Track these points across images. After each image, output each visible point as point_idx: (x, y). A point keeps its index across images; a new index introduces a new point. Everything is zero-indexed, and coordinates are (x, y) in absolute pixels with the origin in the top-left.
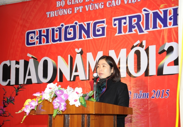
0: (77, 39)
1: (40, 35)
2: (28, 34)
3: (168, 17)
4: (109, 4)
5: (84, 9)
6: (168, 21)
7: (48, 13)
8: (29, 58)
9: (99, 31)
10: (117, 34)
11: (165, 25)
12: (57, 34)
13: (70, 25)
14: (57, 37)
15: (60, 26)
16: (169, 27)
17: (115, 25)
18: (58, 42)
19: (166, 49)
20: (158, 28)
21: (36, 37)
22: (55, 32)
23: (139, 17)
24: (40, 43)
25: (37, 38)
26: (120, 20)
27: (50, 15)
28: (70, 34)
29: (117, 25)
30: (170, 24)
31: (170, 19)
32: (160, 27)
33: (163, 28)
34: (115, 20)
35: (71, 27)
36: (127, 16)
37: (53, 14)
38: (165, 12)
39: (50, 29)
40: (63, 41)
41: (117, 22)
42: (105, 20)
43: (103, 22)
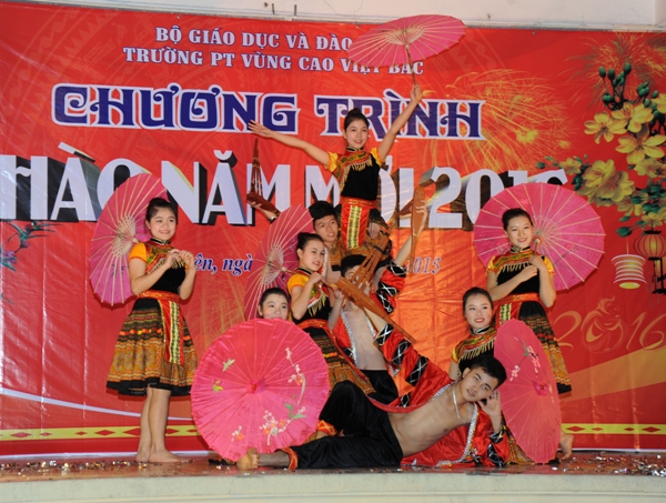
0: (219, 128)
1: (104, 102)
2: (62, 92)
3: (439, 118)
4: (305, 63)
5: (238, 62)
6: (439, 125)
7: (129, 51)
8: (68, 155)
9: (279, 118)
10: (325, 133)
11: (433, 132)
12: (157, 108)
13: (197, 91)
14: (157, 114)
15: (168, 90)
16: (440, 137)
17: (321, 112)
18: (163, 127)
19: (435, 178)
20: (419, 136)
21: (89, 104)
22: (153, 102)
23: (377, 106)
24: (104, 119)
25: (93, 108)
26: (333, 104)
27: (135, 55)
28: (198, 112)
29: (326, 114)
30: (443, 131)
31: (443, 122)
32: (424, 134)
33: (428, 137)
34: (320, 101)
35: (201, 96)
36: (350, 99)
37: (143, 55)
38: (433, 106)
39: (137, 90)
40: (178, 127)
41: (325, 107)
42: (295, 96)
43: (291, 100)
